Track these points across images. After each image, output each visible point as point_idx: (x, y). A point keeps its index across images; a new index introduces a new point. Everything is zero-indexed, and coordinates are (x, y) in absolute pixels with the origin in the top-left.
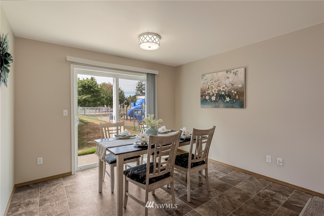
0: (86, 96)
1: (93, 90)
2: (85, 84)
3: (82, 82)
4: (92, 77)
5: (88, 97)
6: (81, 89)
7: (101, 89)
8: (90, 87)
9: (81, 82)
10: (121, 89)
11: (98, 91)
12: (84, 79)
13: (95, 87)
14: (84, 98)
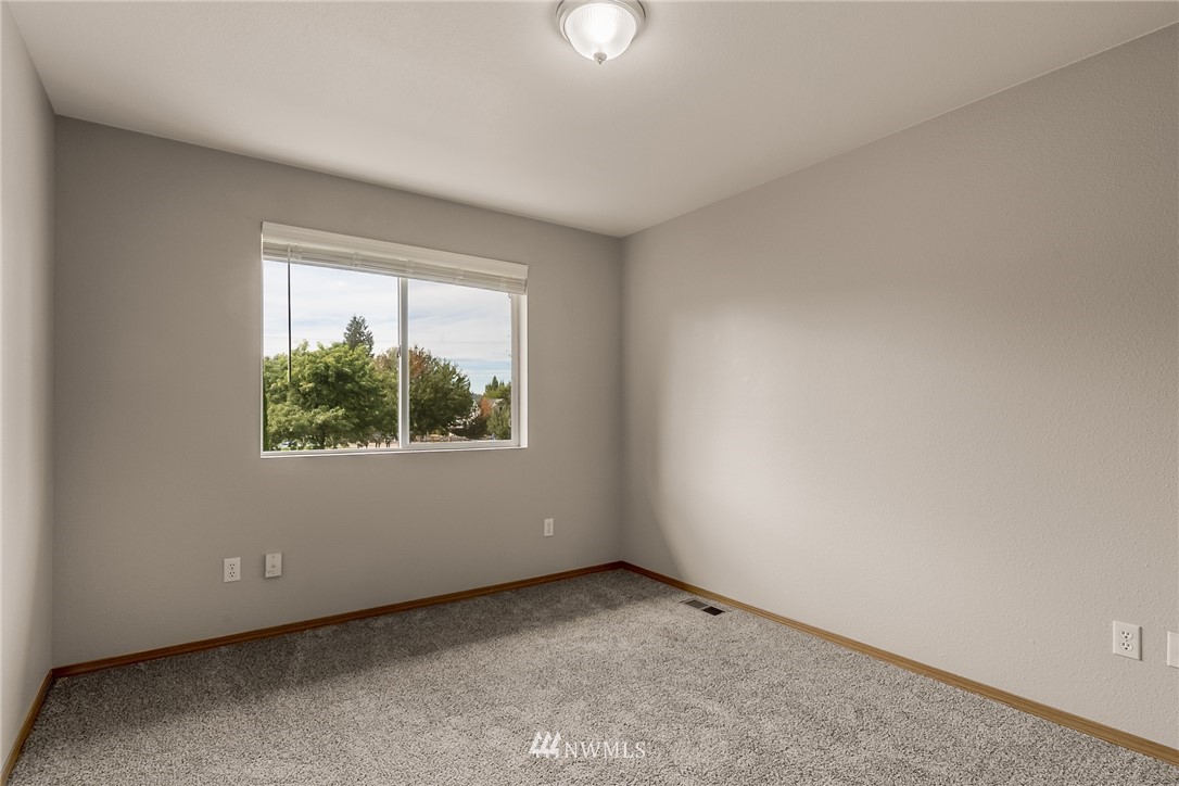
0: (330, 414)
1: (356, 389)
2: (327, 367)
3: (314, 362)
4: (355, 318)
5: (336, 418)
6: (311, 385)
7: (383, 381)
8: (341, 376)
9: (311, 361)
10: (458, 371)
11: (372, 391)
12: (322, 348)
13: (363, 375)
14: (320, 419)
